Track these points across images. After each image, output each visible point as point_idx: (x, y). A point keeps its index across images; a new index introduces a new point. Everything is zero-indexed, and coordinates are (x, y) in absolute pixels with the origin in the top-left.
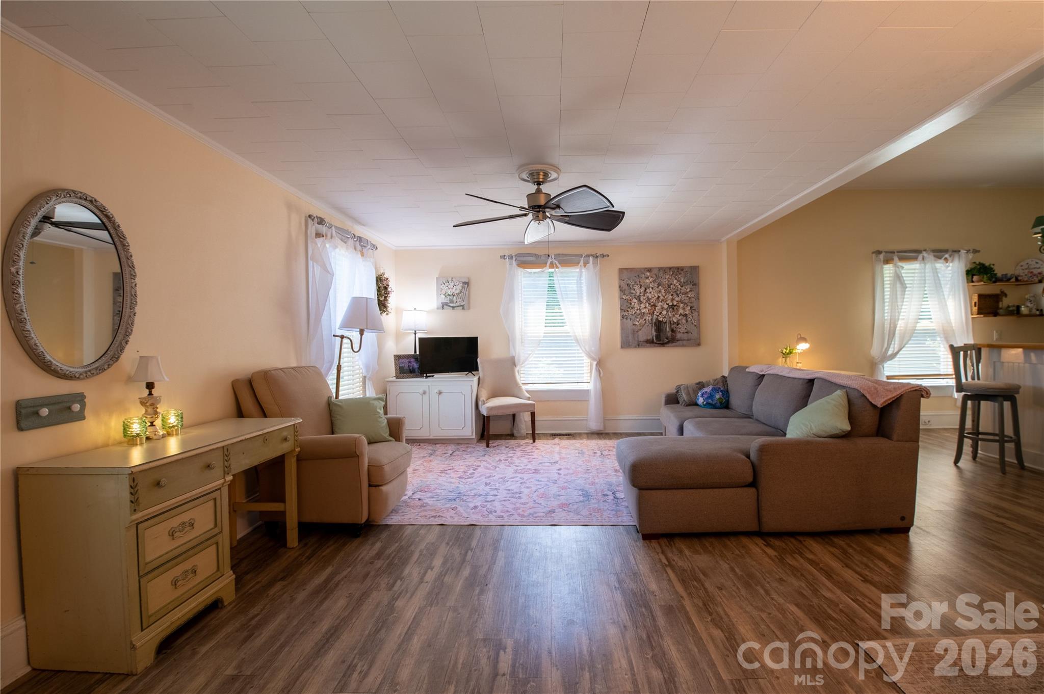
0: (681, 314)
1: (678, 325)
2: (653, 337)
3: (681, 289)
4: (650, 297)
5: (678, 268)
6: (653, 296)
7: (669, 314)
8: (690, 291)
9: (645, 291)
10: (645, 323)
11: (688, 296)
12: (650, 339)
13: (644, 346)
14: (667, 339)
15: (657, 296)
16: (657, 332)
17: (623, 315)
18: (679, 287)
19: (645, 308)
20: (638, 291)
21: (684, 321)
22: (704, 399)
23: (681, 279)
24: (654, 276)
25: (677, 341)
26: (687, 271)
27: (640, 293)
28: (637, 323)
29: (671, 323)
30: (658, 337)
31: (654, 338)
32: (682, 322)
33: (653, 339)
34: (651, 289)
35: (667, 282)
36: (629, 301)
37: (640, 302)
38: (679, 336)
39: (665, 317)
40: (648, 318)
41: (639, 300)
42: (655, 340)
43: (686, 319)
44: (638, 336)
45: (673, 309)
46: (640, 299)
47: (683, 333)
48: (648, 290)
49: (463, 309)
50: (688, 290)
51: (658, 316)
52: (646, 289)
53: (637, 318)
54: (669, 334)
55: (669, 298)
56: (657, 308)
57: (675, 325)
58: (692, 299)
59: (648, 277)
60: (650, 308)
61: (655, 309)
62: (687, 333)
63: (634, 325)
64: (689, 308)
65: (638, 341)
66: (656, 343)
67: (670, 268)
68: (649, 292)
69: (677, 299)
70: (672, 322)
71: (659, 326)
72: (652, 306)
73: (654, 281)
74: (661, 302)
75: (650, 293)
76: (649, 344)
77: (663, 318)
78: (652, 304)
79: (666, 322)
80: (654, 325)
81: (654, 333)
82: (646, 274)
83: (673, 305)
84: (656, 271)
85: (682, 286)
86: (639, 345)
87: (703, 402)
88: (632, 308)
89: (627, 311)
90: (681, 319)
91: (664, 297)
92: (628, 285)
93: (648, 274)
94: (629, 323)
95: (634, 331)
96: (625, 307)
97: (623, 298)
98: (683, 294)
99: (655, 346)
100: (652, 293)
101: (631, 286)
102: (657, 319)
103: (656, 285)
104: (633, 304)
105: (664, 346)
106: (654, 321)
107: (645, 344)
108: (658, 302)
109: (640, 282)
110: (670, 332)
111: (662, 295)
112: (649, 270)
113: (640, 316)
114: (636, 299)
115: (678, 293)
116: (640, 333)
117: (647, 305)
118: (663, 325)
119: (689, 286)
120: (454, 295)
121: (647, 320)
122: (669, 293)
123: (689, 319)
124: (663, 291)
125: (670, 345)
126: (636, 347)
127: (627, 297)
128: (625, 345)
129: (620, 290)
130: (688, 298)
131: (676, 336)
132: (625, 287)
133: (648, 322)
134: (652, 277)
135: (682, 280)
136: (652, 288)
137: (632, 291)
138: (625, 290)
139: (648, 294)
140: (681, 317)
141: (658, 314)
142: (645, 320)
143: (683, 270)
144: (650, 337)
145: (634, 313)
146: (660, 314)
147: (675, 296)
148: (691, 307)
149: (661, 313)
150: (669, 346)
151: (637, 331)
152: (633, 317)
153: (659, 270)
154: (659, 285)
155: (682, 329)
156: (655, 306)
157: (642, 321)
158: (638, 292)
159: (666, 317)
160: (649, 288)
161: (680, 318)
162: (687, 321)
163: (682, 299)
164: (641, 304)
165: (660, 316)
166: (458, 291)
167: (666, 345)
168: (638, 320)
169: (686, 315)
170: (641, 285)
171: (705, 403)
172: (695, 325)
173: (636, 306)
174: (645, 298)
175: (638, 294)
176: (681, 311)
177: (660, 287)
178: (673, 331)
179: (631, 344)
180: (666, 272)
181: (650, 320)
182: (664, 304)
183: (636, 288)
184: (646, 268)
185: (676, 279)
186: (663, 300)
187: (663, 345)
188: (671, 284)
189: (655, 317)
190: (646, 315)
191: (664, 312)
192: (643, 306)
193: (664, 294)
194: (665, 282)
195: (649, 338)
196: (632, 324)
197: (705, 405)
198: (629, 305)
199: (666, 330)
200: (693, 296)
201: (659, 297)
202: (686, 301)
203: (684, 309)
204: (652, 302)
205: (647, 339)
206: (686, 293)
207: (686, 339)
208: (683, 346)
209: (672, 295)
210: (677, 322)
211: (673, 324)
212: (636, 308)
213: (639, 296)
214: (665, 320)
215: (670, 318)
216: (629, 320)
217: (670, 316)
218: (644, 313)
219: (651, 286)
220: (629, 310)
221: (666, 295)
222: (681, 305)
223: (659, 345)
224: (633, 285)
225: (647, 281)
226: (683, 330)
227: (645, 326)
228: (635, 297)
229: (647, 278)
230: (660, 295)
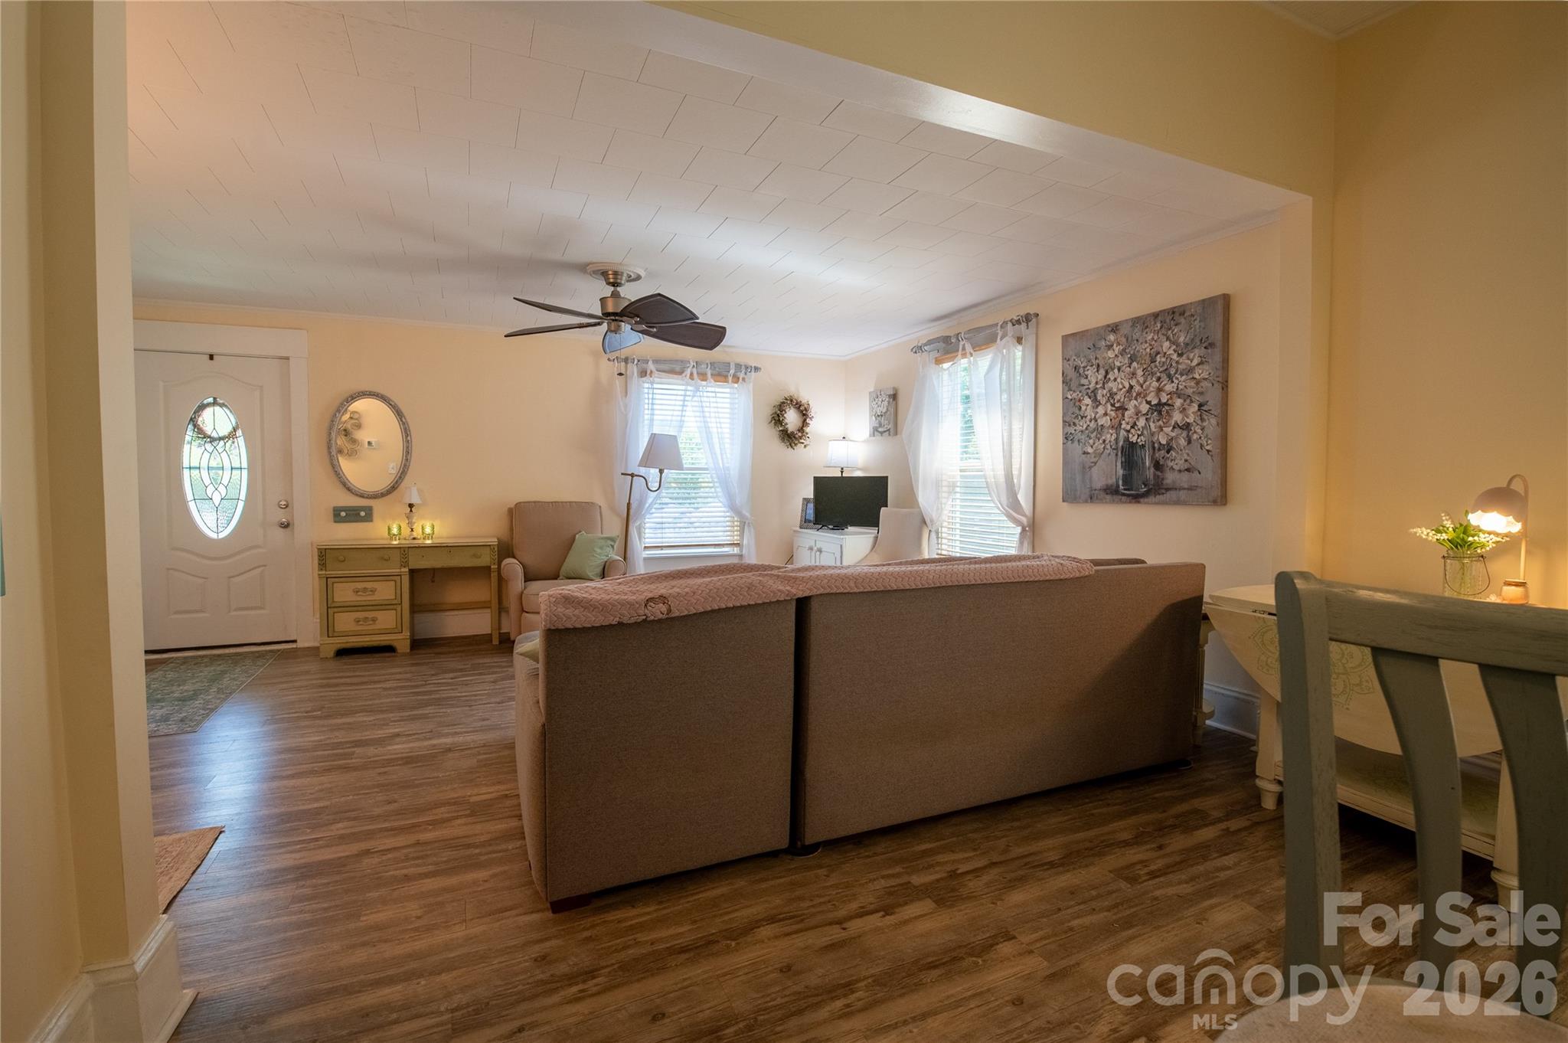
0: (1176, 423)
1: (1168, 452)
2: (1117, 482)
3: (1177, 362)
4: (1115, 390)
5: (1172, 311)
6: (1121, 386)
7: (1151, 424)
8: (1198, 364)
9: (1105, 377)
10: (1104, 448)
11: (1194, 378)
12: (1112, 486)
13: (1101, 500)
14: (1145, 486)
15: (1127, 386)
16: (1125, 470)
17: (1067, 434)
18: (1175, 357)
19: (1106, 414)
20: (1093, 377)
21: (1183, 442)
23: (1178, 337)
24: (1124, 340)
25: (1167, 490)
26: (1192, 315)
27: (1097, 383)
28: (1090, 450)
29: (1154, 448)
30: (1127, 480)
31: (1121, 483)
32: (1178, 445)
33: (1118, 486)
34: (1116, 371)
35: (1148, 350)
36: (1077, 404)
37: (1097, 403)
38: (1170, 478)
39: (1142, 434)
40: (1109, 436)
41: (1095, 400)
42: (1121, 487)
43: (1188, 436)
44: (1091, 477)
45: (1160, 413)
46: (1095, 396)
47: (1180, 471)
48: (1111, 376)
49: (889, 435)
50: (1195, 362)
51: (1128, 431)
52: (1107, 373)
53: (1090, 438)
54: (1150, 473)
55: (1152, 389)
56: (1126, 413)
57: (1163, 452)
58: (1205, 384)
59: (1112, 346)
60: (1113, 414)
61: (1123, 415)
62: (1188, 470)
63: (1084, 453)
64: (1197, 408)
65: (1091, 489)
66: (1124, 495)
67: (1156, 315)
68: (1112, 379)
69: (1169, 387)
70: (1156, 445)
71: (1129, 453)
72: (1118, 409)
73: (1123, 353)
74: (1136, 399)
75: (1115, 380)
76: (1108, 497)
77: (1139, 436)
78: (1117, 405)
79: (1143, 446)
80: (1119, 453)
81: (1121, 472)
82: (1108, 339)
83: (1160, 404)
84: (1125, 330)
85: (1180, 355)
86: (1092, 498)
88: (1082, 418)
89: (1074, 424)
90: (1176, 437)
91: (1142, 387)
92: (1075, 368)
93: (1112, 337)
94: (1076, 448)
95: (1084, 468)
96: (1072, 414)
97: (1067, 398)
98: (1182, 375)
99: (1121, 502)
100: (1119, 380)
101: (1081, 370)
102: (1127, 439)
103: (1126, 361)
104: (1083, 408)
105: (1139, 502)
106: (1121, 443)
107: (1102, 494)
108: (1130, 400)
109: (1096, 358)
110: (1152, 470)
111: (1138, 381)
112: (1114, 328)
113: (1095, 434)
114: (1090, 398)
115: (1172, 371)
116: (1095, 470)
117: (1109, 407)
118: (1139, 451)
119: (1196, 351)
120: (882, 416)
121: (1107, 442)
122: (1153, 374)
123: (1195, 436)
124: (1140, 372)
125: (1151, 499)
126: (1086, 502)
127: (1075, 395)
128: (1070, 496)
129: (1063, 382)
130: (1193, 384)
131: (1163, 479)
132: (1071, 374)
133: (1108, 447)
134: (1118, 344)
135: (1181, 339)
136: (1119, 370)
137: (1084, 381)
138: (1071, 380)
139: (1110, 384)
140: (1177, 431)
141: (1128, 427)
142: (1104, 441)
143: (1182, 314)
144: (1112, 481)
145: (1085, 427)
146: (1132, 427)
147: (1165, 379)
148: (1200, 406)
149: (1135, 424)
150: (1148, 503)
151: (1090, 468)
152: (1083, 437)
153: (1133, 326)
154: (1132, 359)
155: (1177, 461)
156: (1123, 409)
157: (1099, 445)
158: (1094, 381)
159: (1145, 432)
160: (1113, 369)
161: (1173, 434)
162: (1189, 442)
163: (1180, 387)
164: (1097, 406)
165: (1133, 431)
166: (884, 411)
167: (1142, 500)
168: (1091, 441)
169: (1187, 427)
170: (1098, 365)
172: (1208, 451)
173: (1090, 413)
174: (1105, 392)
175: (1092, 386)
176: (1177, 417)
177: (1135, 364)
178: (1158, 466)
179: (1078, 493)
180: (1147, 327)
181: (1113, 442)
182: (1140, 404)
183: (1089, 373)
184: (1108, 326)
185: (1168, 339)
186: (1139, 394)
187: (1136, 498)
188: (1158, 353)
189: (1123, 433)
190: (1105, 430)
191: (1141, 423)
192: (1101, 410)
193: (1141, 380)
194: (1144, 349)
195: (1110, 482)
196: (1081, 452)
198: (1077, 412)
199: (1144, 463)
200: (1205, 375)
201: (1131, 387)
202: (1190, 391)
203: (1183, 410)
204: (1119, 401)
205: (1107, 485)
206: (1191, 370)
207: (1186, 486)
208: (1178, 503)
209: (1159, 379)
210: (1168, 444)
211: (1159, 450)
212: (1089, 417)
213: (1095, 391)
214: (1141, 441)
215: (1153, 434)
216: (1076, 443)
217: (1153, 429)
218: (1102, 425)
219: (1118, 364)
220: (1076, 421)
221: (1145, 382)
222: (1178, 402)
223: (1128, 499)
224: (1084, 367)
225: (1111, 354)
226: (1179, 464)
227: (1102, 456)
228: (1087, 394)
229: (1110, 347)
230: (1133, 382)
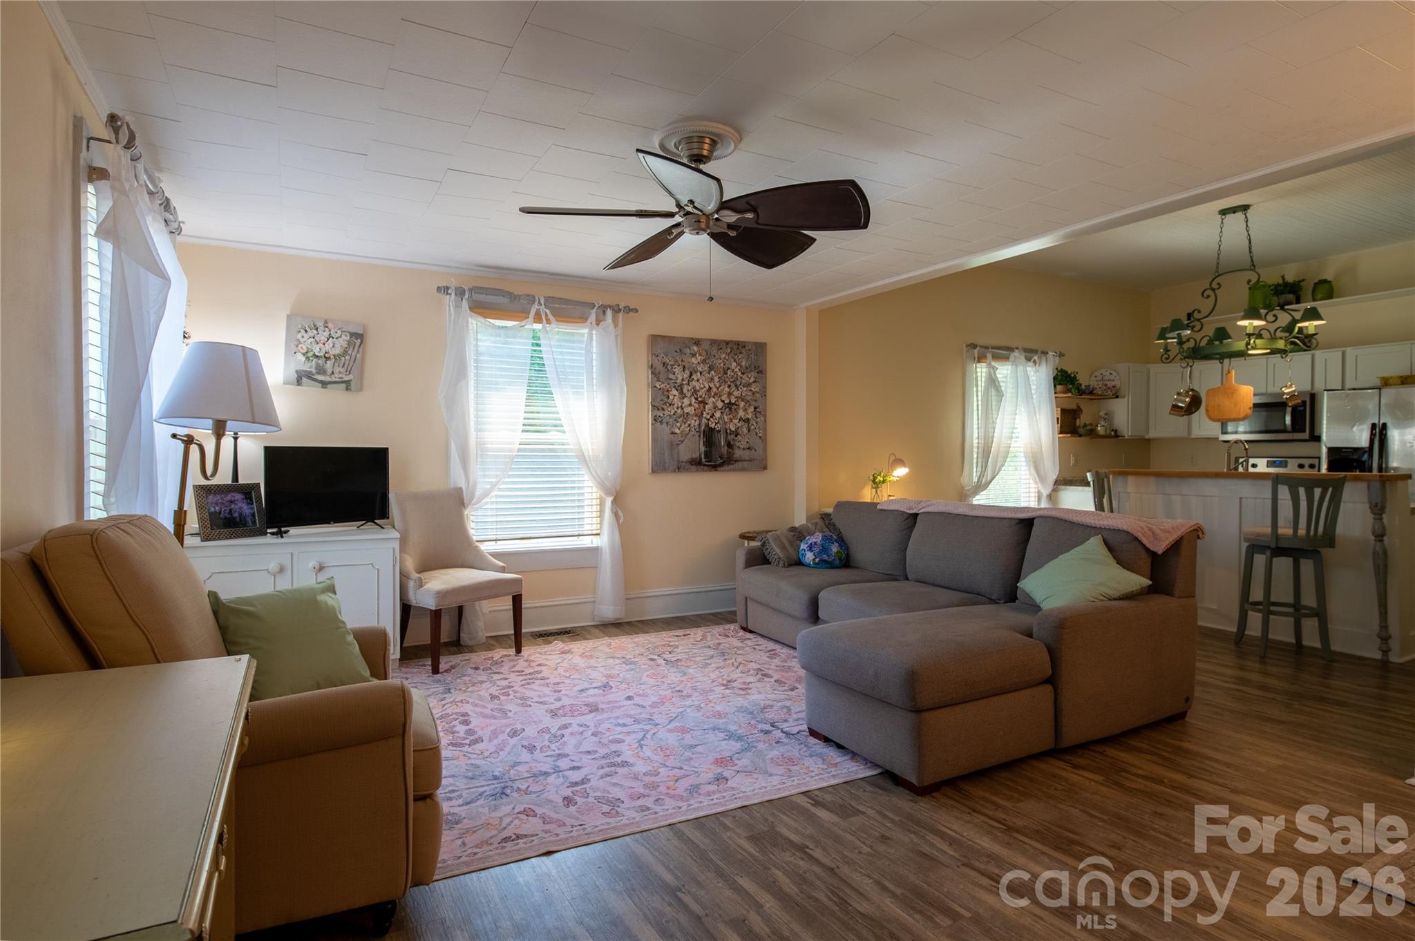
0: (741, 417)
1: (736, 436)
2: (700, 456)
3: (741, 378)
4: (698, 388)
5: (738, 344)
6: (702, 386)
7: (725, 416)
8: (754, 382)
9: (690, 377)
10: (690, 430)
11: (751, 390)
12: (696, 459)
13: (687, 469)
14: (721, 458)
15: (707, 387)
16: (706, 447)
17: (656, 416)
18: (740, 374)
19: (690, 405)
20: (680, 375)
21: (745, 430)
22: (814, 555)
23: (742, 362)
24: (704, 353)
25: (736, 461)
26: (750, 350)
27: (683, 380)
28: (677, 431)
29: (727, 433)
30: (708, 455)
31: (703, 456)
32: (742, 432)
33: (701, 459)
34: (699, 374)
35: (722, 365)
36: (666, 393)
37: (683, 395)
38: (738, 453)
39: (718, 422)
40: (694, 422)
41: (681, 392)
42: (703, 460)
43: (748, 426)
44: (678, 452)
45: (730, 409)
46: (682, 389)
47: (744, 449)
48: (694, 376)
49: (347, 389)
50: (752, 380)
51: (708, 420)
52: (691, 374)
53: (677, 422)
54: (724, 450)
55: (724, 392)
56: (707, 406)
57: (732, 436)
58: (758, 395)
59: (695, 355)
60: (697, 405)
61: (704, 408)
62: (749, 448)
63: (672, 433)
64: (753, 409)
65: (679, 461)
66: (705, 465)
67: (727, 343)
68: (696, 379)
69: (736, 393)
70: (728, 431)
71: (709, 435)
72: (700, 402)
73: (704, 362)
74: (714, 397)
75: (698, 380)
76: (694, 467)
77: (716, 423)
78: (700, 399)
79: (719, 431)
80: (702, 435)
81: (703, 449)
82: (692, 348)
83: (730, 403)
84: (706, 346)
85: (743, 373)
86: (679, 468)
87: (814, 560)
88: (670, 405)
89: (663, 409)
90: (742, 426)
91: (718, 389)
92: (664, 364)
93: (695, 348)
94: (665, 429)
95: (672, 445)
96: (659, 404)
97: (655, 387)
98: (744, 387)
99: (703, 470)
100: (701, 381)
101: (669, 367)
102: (707, 425)
103: (706, 369)
104: (671, 397)
105: (716, 470)
106: (703, 428)
107: (688, 466)
108: (710, 397)
109: (682, 361)
110: (726, 448)
111: (715, 385)
112: (697, 342)
113: (682, 418)
114: (677, 390)
115: (738, 383)
116: (682, 447)
117: (694, 400)
118: (716, 434)
119: (752, 373)
120: (327, 359)
121: (692, 426)
122: (726, 382)
123: (752, 427)
124: (716, 379)
125: (726, 468)
126: (675, 471)
127: (663, 386)
128: (659, 467)
129: (652, 373)
130: (750, 394)
131: (733, 454)
132: (660, 368)
133: (693, 429)
134: (700, 355)
135: (743, 364)
136: (701, 374)
137: (671, 376)
138: (659, 373)
139: (694, 383)
140: (742, 423)
141: (708, 417)
142: (689, 425)
143: (744, 347)
144: (696, 455)
145: (673, 412)
146: (711, 417)
147: (734, 388)
148: (755, 408)
149: (713, 415)
150: (723, 471)
151: (678, 445)
152: (671, 420)
153: (711, 345)
154: (711, 368)
155: (742, 442)
156: (704, 403)
157: (685, 428)
158: (680, 378)
159: (721, 421)
160: (696, 372)
161: (739, 425)
162: (749, 430)
163: (744, 394)
164: (683, 398)
165: (711, 419)
166: (337, 351)
167: (719, 469)
168: (678, 425)
169: (747, 421)
170: (684, 367)
171: (817, 560)
172: (760, 437)
173: (677, 402)
174: (690, 388)
175: (679, 381)
176: (741, 413)
177: (713, 372)
178: (729, 445)
179: (667, 465)
180: (721, 349)
181: (697, 426)
182: (717, 401)
183: (676, 370)
184: (692, 339)
185: (735, 361)
186: (716, 394)
187: (715, 468)
188: (729, 369)
189: (704, 421)
190: (691, 418)
191: (718, 414)
192: (686, 401)
193: (718, 385)
194: (719, 363)
195: (694, 456)
196: (669, 432)
197: (817, 564)
198: (666, 399)
199: (720, 443)
200: (757, 389)
201: (710, 388)
202: (749, 398)
203: (745, 410)
204: (701, 397)
205: (692, 458)
206: (749, 385)
207: (748, 459)
208: (743, 469)
209: (729, 386)
210: (736, 431)
211: (730, 434)
212: (676, 405)
213: (681, 386)
214: (718, 427)
215: (726, 423)
216: (665, 424)
217: (726, 420)
218: (687, 413)
219: (700, 369)
220: (665, 407)
221: (720, 386)
222: (742, 404)
223: (710, 468)
224: (672, 365)
225: (693, 360)
226: (743, 444)
227: (688, 437)
228: (675, 387)
229: (694, 355)
230: (712, 385)
